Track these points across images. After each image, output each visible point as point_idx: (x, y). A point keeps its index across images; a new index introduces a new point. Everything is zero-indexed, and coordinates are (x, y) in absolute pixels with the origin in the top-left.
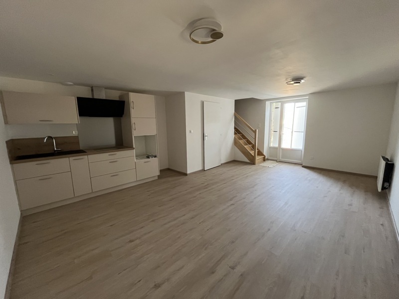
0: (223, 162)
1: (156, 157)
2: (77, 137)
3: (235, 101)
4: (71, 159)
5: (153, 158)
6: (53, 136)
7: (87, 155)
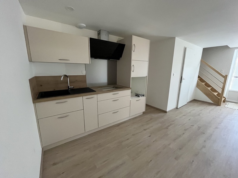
0: (189, 101)
1: (144, 96)
2: (84, 77)
3: (204, 49)
4: (85, 97)
5: (142, 97)
6: (67, 75)
7: (97, 94)
